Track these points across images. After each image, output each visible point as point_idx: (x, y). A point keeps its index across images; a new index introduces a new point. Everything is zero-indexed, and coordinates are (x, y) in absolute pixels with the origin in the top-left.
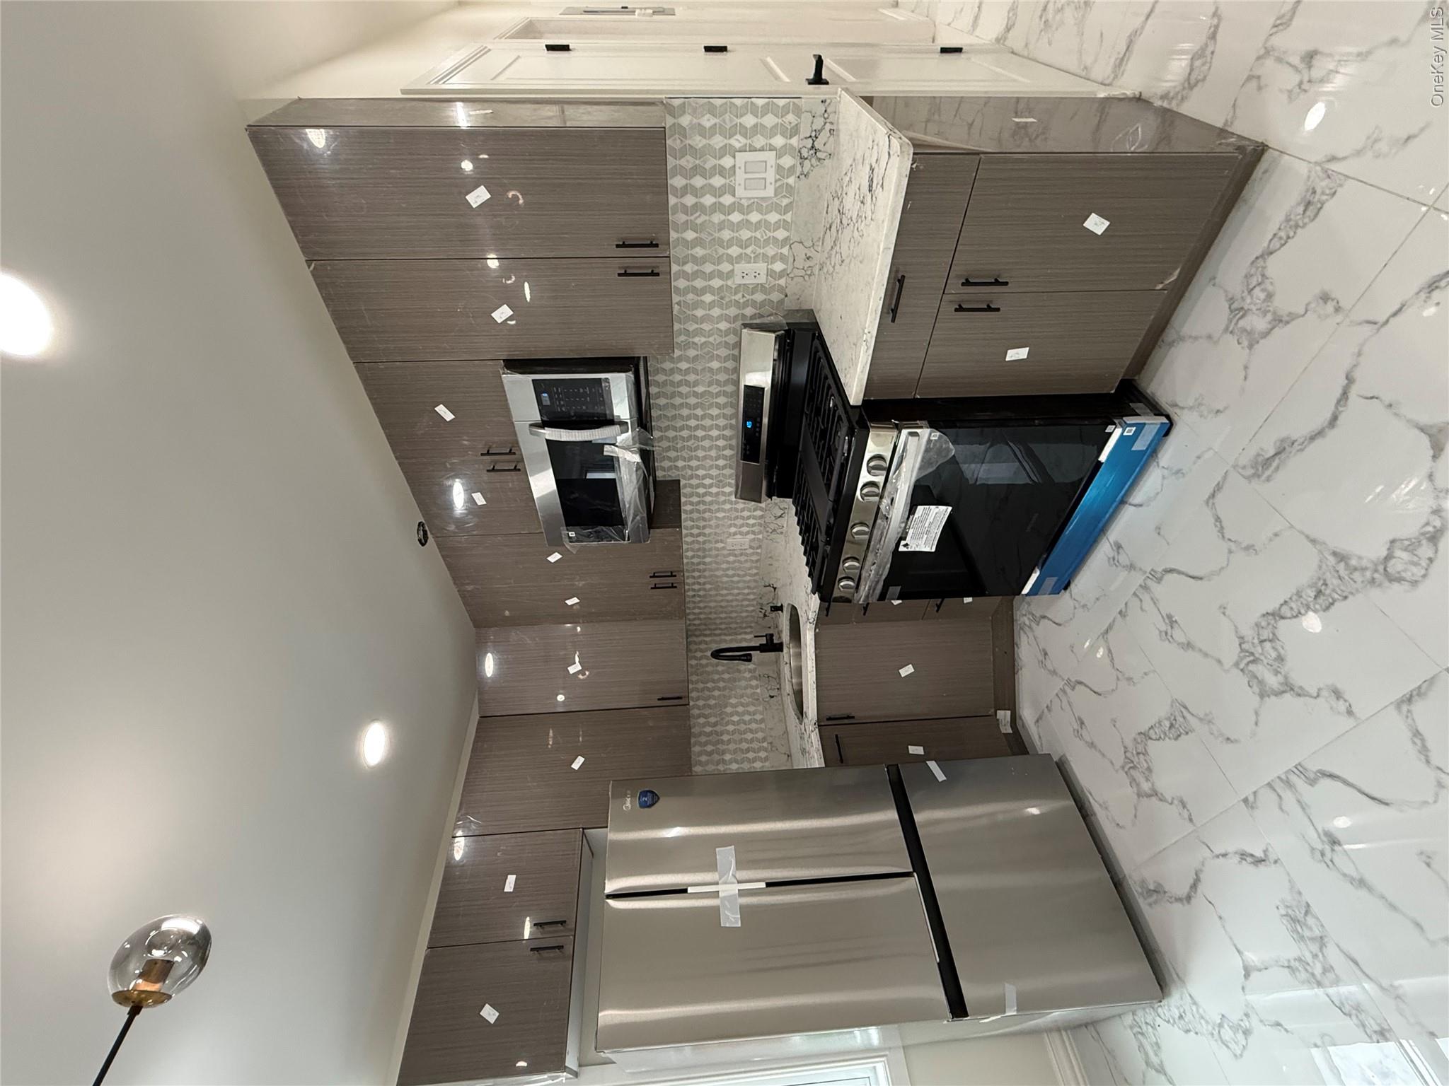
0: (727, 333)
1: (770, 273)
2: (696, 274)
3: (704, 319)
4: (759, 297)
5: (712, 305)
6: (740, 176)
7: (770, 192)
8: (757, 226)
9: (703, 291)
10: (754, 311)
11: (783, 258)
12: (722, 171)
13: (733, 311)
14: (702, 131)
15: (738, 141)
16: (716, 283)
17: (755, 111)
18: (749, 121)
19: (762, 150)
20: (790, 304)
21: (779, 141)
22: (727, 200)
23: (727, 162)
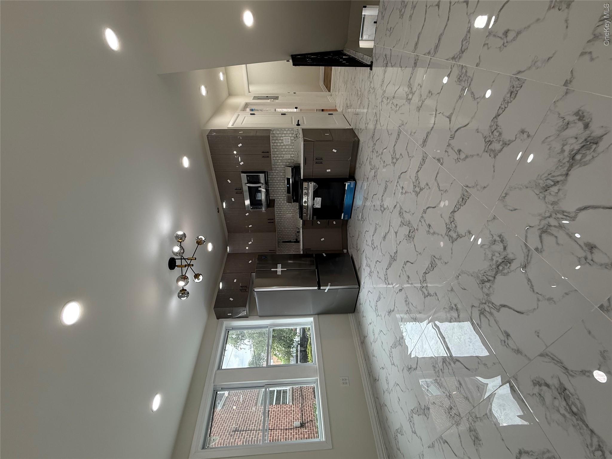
0: (283, 168)
1: (291, 157)
2: (277, 157)
3: (279, 165)
4: (289, 161)
5: (280, 162)
6: (284, 140)
7: (290, 143)
8: (288, 148)
9: (278, 160)
10: (288, 164)
11: (293, 154)
12: (281, 140)
13: (284, 164)
14: (277, 134)
15: (283, 135)
16: (281, 158)
17: (286, 131)
18: (285, 132)
19: (288, 136)
20: (295, 162)
21: (290, 135)
22: (282, 144)
23: (282, 138)
